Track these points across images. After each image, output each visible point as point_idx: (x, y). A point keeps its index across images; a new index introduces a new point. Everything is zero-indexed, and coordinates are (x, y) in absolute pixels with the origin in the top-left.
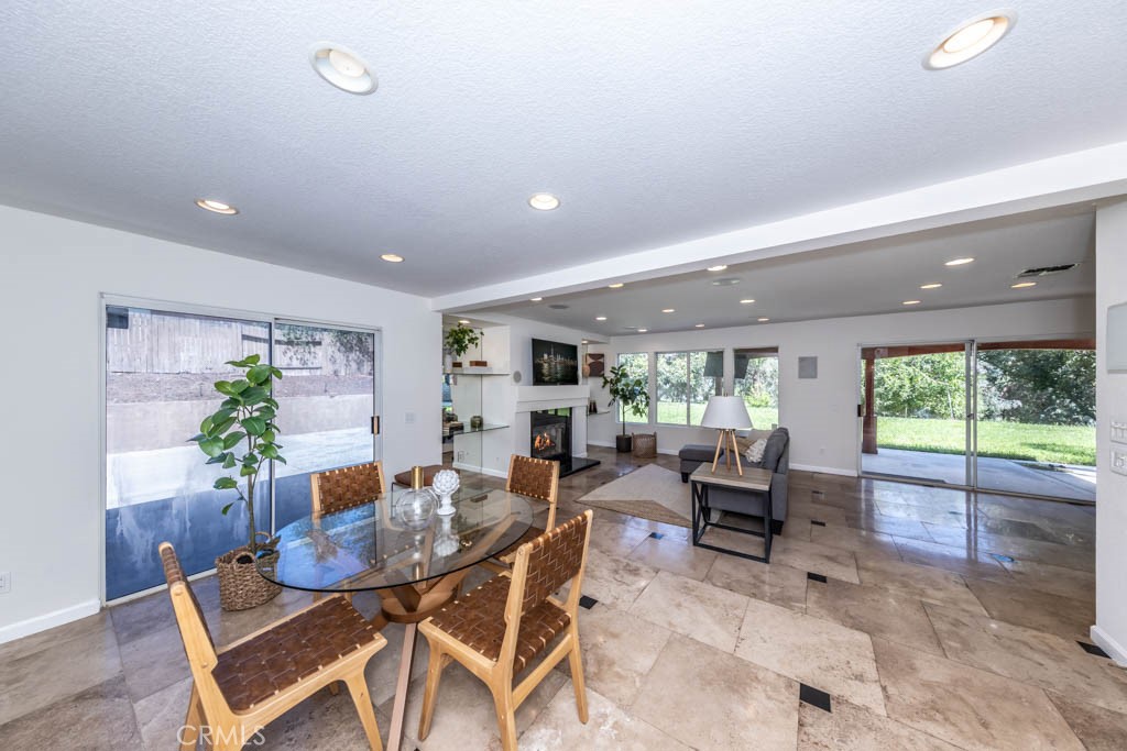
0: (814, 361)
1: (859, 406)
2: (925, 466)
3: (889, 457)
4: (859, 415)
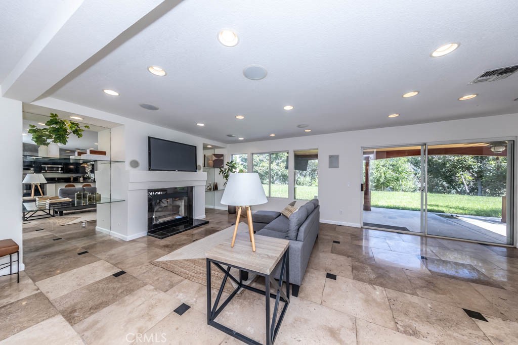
0: (337, 157)
1: (362, 185)
2: (395, 218)
3: (377, 213)
4: (362, 190)
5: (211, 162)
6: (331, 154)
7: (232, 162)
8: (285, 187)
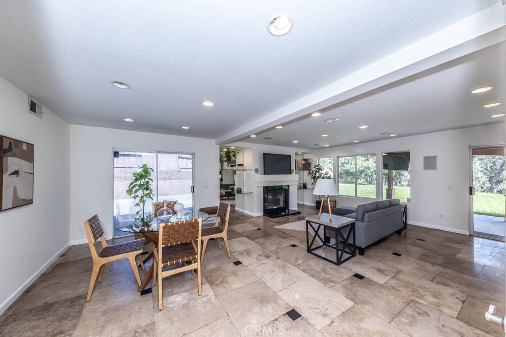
0: (434, 159)
1: (470, 187)
4: (470, 194)
5: (301, 166)
6: (426, 155)
7: (319, 165)
8: (373, 188)
